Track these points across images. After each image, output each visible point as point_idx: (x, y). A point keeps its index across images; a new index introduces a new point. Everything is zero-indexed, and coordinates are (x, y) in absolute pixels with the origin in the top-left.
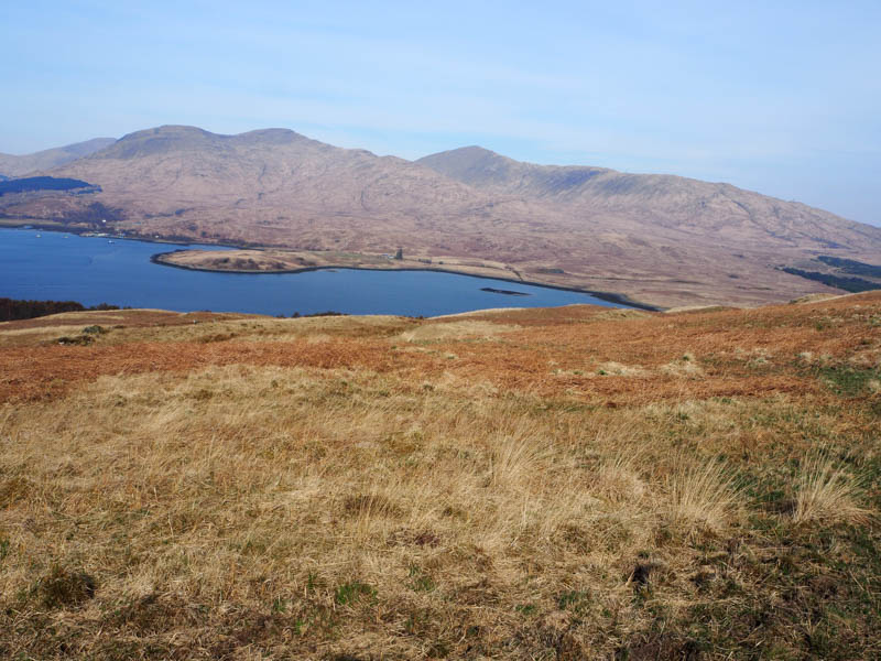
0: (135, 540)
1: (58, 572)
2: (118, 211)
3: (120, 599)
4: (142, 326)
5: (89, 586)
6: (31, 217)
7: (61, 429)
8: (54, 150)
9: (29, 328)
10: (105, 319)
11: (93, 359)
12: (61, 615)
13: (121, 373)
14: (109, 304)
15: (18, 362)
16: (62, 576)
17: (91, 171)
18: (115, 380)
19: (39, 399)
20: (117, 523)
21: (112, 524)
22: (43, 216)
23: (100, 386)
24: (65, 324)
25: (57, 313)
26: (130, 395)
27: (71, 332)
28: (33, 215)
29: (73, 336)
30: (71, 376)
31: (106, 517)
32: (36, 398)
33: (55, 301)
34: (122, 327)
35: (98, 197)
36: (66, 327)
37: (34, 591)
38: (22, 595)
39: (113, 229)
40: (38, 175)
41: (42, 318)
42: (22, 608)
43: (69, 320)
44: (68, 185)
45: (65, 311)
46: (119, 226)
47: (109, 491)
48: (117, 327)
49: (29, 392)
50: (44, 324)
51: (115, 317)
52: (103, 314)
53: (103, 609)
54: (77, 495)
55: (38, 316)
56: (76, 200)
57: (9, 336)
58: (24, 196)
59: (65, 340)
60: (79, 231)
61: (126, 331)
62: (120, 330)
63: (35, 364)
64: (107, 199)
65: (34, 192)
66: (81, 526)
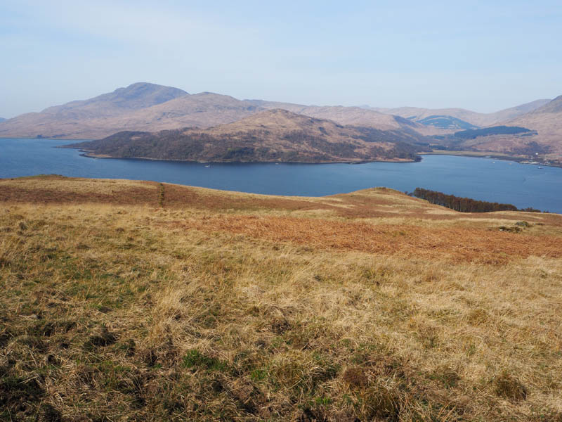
0: (553, 371)
1: (506, 376)
2: (547, 147)
3: (544, 408)
4: (557, 225)
5: (524, 391)
6: (491, 151)
7: (505, 285)
8: (509, 109)
9: (483, 218)
10: (531, 218)
11: (524, 243)
12: (505, 403)
13: (544, 256)
14: (534, 209)
15: (479, 238)
16: (509, 379)
17: (531, 121)
18: (540, 260)
19: (491, 263)
20: (541, 356)
21: (538, 355)
22: (498, 150)
23: (529, 262)
24: (504, 218)
25: (499, 210)
26: (550, 272)
27: (508, 224)
28: (492, 150)
29: (509, 226)
30: (511, 252)
31: (533, 349)
32: (489, 262)
33: (499, 203)
34: (542, 224)
35: (535, 138)
36: (505, 220)
37: (491, 382)
38: (483, 381)
39: (542, 159)
40: (498, 125)
41: (490, 213)
42: (482, 389)
43: (508, 216)
44: (515, 131)
45: (505, 210)
46: (546, 157)
47: (537, 333)
48: (539, 224)
49: (485, 258)
50: (492, 217)
51: (537, 218)
52: (529, 214)
53: (532, 410)
54: (515, 330)
55: (488, 211)
56: (519, 140)
57: (470, 222)
58: (488, 138)
59: (504, 228)
60: (519, 160)
61: (544, 228)
62: (540, 226)
63: (489, 241)
64: (540, 139)
65: (494, 135)
66: (517, 350)
